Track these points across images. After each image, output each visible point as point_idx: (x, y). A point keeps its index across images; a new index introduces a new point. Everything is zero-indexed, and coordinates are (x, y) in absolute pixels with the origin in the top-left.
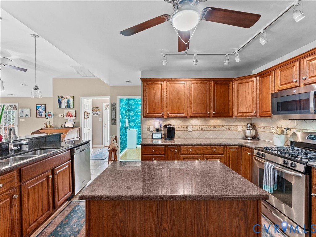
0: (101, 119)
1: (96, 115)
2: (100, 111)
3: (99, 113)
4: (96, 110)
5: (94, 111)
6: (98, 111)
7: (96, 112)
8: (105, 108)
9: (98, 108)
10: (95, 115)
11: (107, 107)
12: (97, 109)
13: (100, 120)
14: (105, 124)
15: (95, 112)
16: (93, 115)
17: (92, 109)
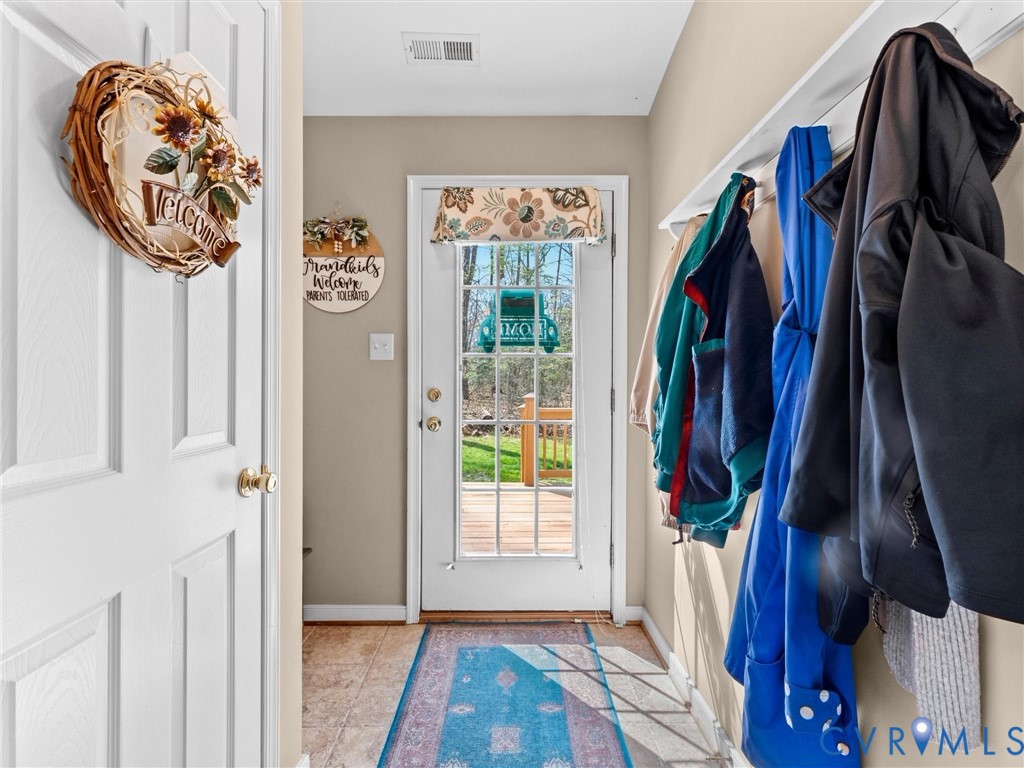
0: (390, 339)
1: (343, 297)
2: (379, 262)
3: (369, 283)
4: (338, 246)
5: (320, 261)
6: (363, 261)
7: (341, 274)
8: (431, 234)
9: (358, 224)
10: (334, 305)
11: (452, 213)
12: (349, 234)
13: (383, 347)
14: (434, 395)
15: (325, 274)
16: (312, 295)
17: (298, 239)
